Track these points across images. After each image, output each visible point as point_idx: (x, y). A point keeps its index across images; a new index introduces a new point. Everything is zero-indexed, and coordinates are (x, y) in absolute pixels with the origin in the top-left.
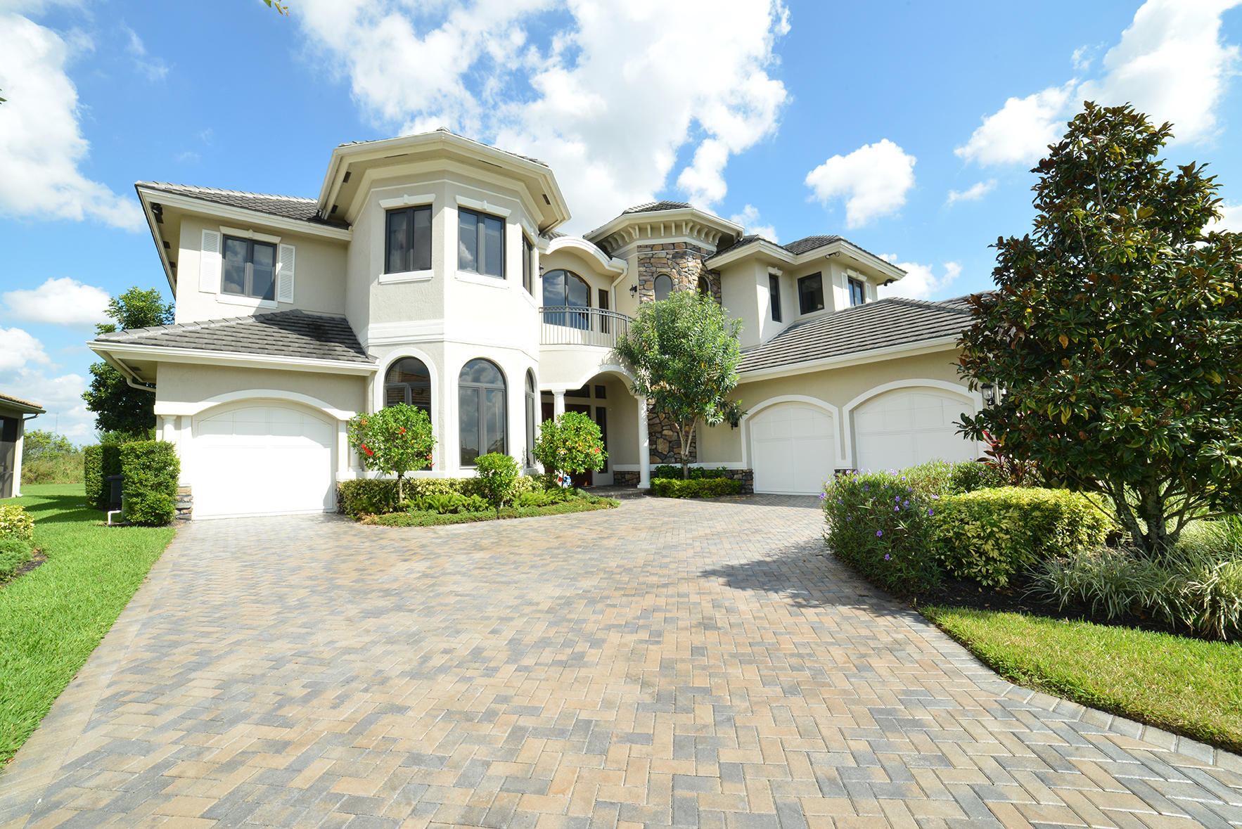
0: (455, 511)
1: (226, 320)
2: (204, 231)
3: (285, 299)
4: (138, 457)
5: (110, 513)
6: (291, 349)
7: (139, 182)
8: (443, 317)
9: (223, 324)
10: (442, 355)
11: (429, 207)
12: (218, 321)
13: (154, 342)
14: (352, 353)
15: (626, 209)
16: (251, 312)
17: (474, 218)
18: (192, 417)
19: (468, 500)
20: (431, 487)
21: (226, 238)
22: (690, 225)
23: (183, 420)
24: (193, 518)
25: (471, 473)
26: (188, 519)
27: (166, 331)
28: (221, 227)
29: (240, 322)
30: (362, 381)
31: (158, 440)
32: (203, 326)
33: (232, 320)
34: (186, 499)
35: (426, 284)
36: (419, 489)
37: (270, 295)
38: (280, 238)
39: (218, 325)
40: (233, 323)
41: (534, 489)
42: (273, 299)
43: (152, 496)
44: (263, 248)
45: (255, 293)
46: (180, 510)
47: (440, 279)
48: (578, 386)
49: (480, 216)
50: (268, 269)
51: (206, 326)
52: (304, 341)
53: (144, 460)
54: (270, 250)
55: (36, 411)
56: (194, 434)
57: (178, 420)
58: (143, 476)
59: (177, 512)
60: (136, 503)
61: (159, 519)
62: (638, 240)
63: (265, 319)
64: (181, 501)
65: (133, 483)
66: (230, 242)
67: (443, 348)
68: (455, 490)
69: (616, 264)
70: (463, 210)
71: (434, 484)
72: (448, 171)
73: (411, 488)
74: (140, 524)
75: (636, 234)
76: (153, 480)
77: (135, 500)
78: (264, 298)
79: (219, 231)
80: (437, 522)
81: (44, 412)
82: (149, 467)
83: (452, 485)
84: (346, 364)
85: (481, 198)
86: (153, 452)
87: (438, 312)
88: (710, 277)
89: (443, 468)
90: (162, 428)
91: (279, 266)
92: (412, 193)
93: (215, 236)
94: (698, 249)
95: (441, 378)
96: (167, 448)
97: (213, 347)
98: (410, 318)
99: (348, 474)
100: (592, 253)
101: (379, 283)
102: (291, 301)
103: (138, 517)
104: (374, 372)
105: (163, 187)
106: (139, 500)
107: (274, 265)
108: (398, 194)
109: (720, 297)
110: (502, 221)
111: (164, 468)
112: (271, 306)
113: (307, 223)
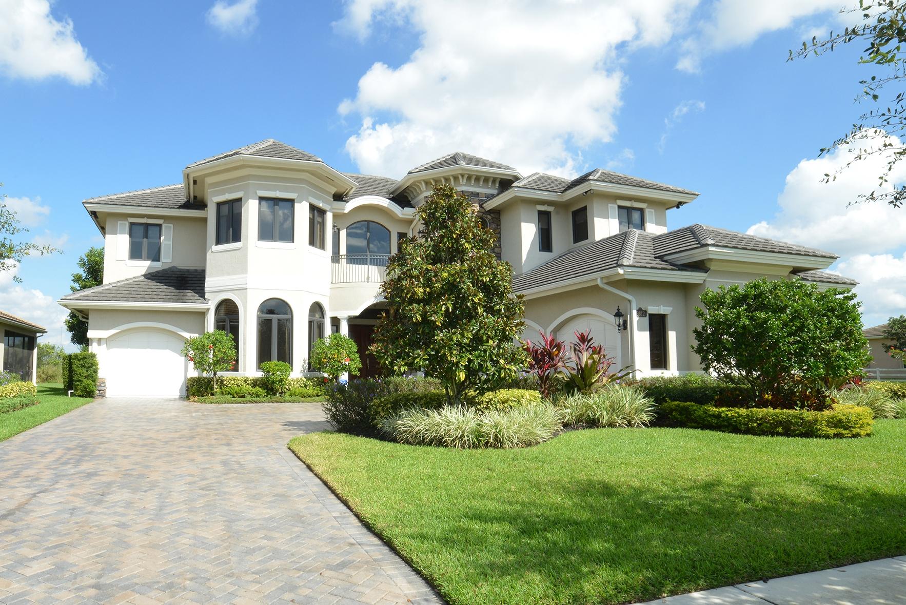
0: (243, 397)
1: (127, 280)
2: (119, 222)
3: (167, 260)
4: (79, 360)
5: (70, 392)
6: (159, 297)
7: (84, 201)
8: (247, 273)
9: (125, 282)
10: (246, 298)
11: (240, 200)
12: (123, 281)
13: (86, 298)
14: (197, 297)
15: (411, 169)
16: (143, 271)
17: (271, 203)
18: (107, 339)
19: (254, 390)
20: (232, 382)
21: (132, 224)
22: (466, 176)
23: (102, 341)
24: (107, 396)
25: (260, 374)
26: (103, 396)
27: (93, 291)
28: (129, 219)
29: (135, 280)
30: (202, 314)
31: (90, 351)
32: (113, 285)
33: (131, 279)
34: (102, 385)
35: (238, 251)
36: (225, 382)
37: (156, 258)
38: (163, 220)
39: (122, 283)
40: (131, 281)
41: (306, 386)
42: (159, 260)
43: (85, 381)
44: (153, 228)
45: (148, 258)
46: (99, 391)
47: (245, 248)
48: (357, 312)
49: (276, 201)
50: (157, 241)
51: (115, 285)
52: (169, 290)
53: (81, 362)
54: (158, 228)
55: (43, 331)
56: (108, 348)
57: (99, 341)
58: (81, 371)
59: (97, 392)
60: (78, 385)
61: (88, 394)
62: (426, 191)
63: (151, 276)
64: (100, 386)
65: (77, 374)
66: (133, 226)
67: (246, 293)
68: (248, 384)
69: (408, 212)
70: (261, 199)
71: (234, 380)
72: (250, 175)
73: (221, 382)
74: (80, 396)
75: (423, 186)
76: (86, 374)
77: (78, 383)
78: (153, 260)
79: (128, 221)
80: (228, 402)
81: (46, 332)
82: (84, 366)
83: (245, 381)
84: (191, 305)
85: (275, 189)
86: (86, 358)
87: (244, 270)
88: (489, 216)
89: (245, 370)
90: (92, 345)
91: (162, 238)
92: (231, 191)
93: (126, 224)
94: (477, 194)
95: (245, 312)
96: (93, 356)
97: (115, 299)
98: (229, 274)
99: (194, 373)
100: (386, 205)
101: (212, 252)
102: (170, 261)
103: (79, 392)
104: (208, 309)
105: (96, 200)
106: (79, 383)
107: (160, 238)
108: (223, 192)
109: (500, 233)
110: (292, 201)
111: (91, 367)
112: (158, 266)
113: (178, 210)
